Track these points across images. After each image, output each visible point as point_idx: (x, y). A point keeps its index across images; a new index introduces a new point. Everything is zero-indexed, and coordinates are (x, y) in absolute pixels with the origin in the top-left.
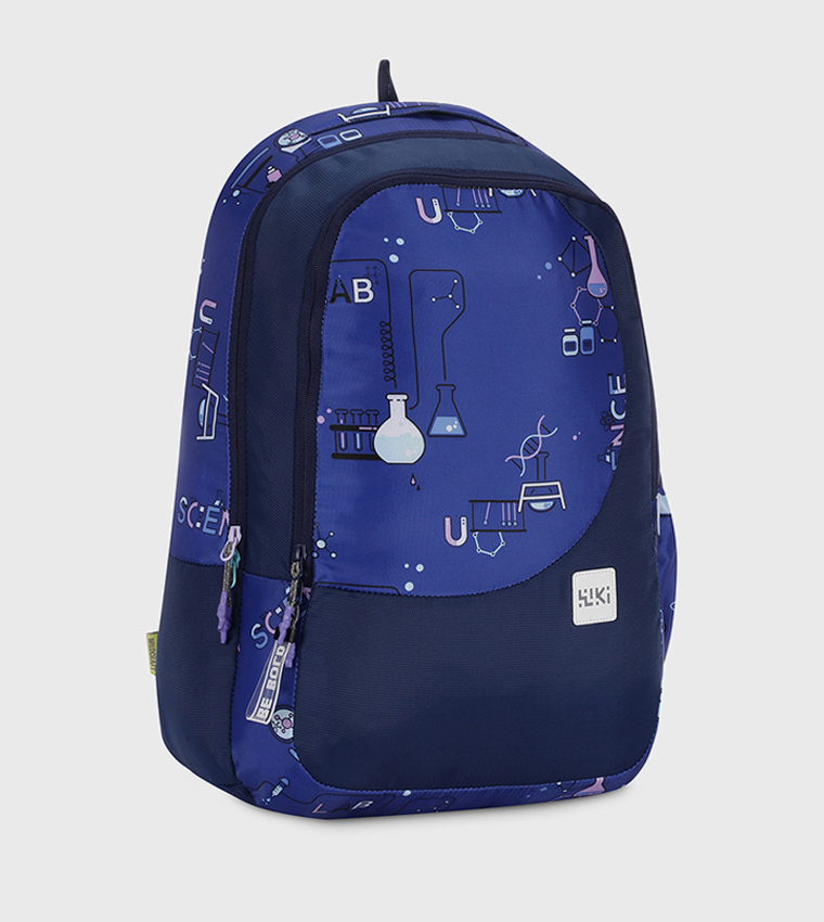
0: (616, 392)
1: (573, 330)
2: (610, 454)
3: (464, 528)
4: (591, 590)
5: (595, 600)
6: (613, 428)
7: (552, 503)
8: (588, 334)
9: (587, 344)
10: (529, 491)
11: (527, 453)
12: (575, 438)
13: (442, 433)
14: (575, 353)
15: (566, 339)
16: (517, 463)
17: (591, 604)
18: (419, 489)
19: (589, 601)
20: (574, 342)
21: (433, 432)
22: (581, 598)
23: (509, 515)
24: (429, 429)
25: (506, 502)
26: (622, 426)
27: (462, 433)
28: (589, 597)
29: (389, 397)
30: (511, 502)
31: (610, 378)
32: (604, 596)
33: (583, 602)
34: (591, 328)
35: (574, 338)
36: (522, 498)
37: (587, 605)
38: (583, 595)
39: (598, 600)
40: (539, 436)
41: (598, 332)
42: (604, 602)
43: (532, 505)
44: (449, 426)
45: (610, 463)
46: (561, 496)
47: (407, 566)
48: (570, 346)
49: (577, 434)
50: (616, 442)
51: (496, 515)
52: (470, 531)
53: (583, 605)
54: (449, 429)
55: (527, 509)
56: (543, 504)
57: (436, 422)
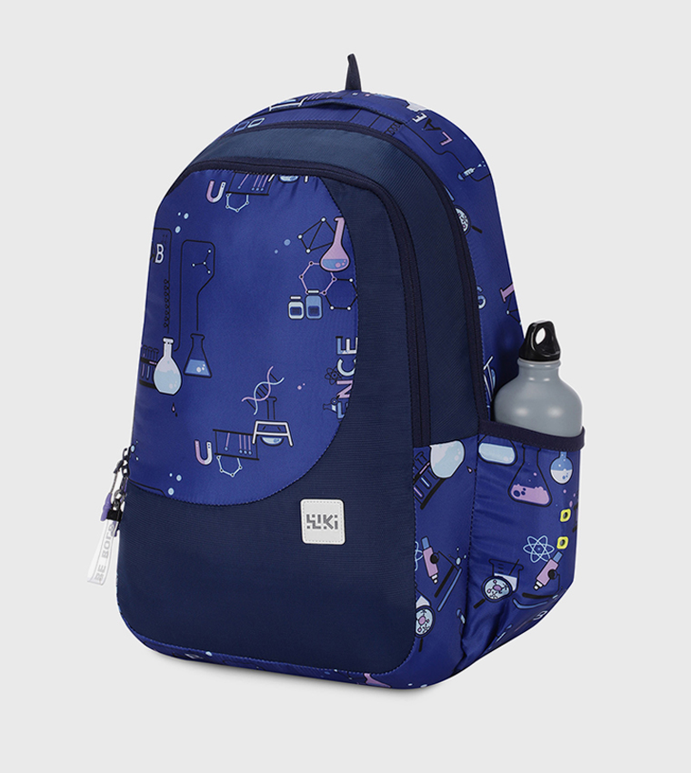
0: (344, 352)
1: (299, 298)
2: (336, 405)
3: (210, 451)
4: (319, 516)
5: (322, 524)
6: (338, 383)
7: (280, 440)
8: (314, 301)
9: (314, 310)
10: (261, 428)
11: (259, 396)
12: (300, 388)
13: (193, 372)
14: (301, 317)
15: (292, 305)
16: (251, 403)
17: (320, 528)
18: (176, 415)
19: (317, 525)
20: (300, 308)
21: (187, 371)
22: (308, 521)
23: (245, 445)
24: (185, 369)
25: (243, 434)
26: (351, 382)
27: (208, 374)
28: (317, 522)
29: (165, 340)
30: (247, 435)
31: (339, 340)
32: (332, 522)
33: (311, 524)
34: (319, 297)
35: (300, 305)
36: (256, 433)
37: (314, 527)
38: (311, 519)
39: (325, 525)
40: (269, 383)
41: (326, 300)
42: (332, 528)
43: (264, 439)
44: (200, 368)
45: (337, 412)
46: (288, 434)
47: (171, 475)
48: (296, 311)
49: (301, 385)
50: (342, 395)
51: (234, 443)
52: (215, 454)
53: (311, 527)
54: (199, 370)
55: (259, 440)
56: (273, 439)
57: (190, 364)
